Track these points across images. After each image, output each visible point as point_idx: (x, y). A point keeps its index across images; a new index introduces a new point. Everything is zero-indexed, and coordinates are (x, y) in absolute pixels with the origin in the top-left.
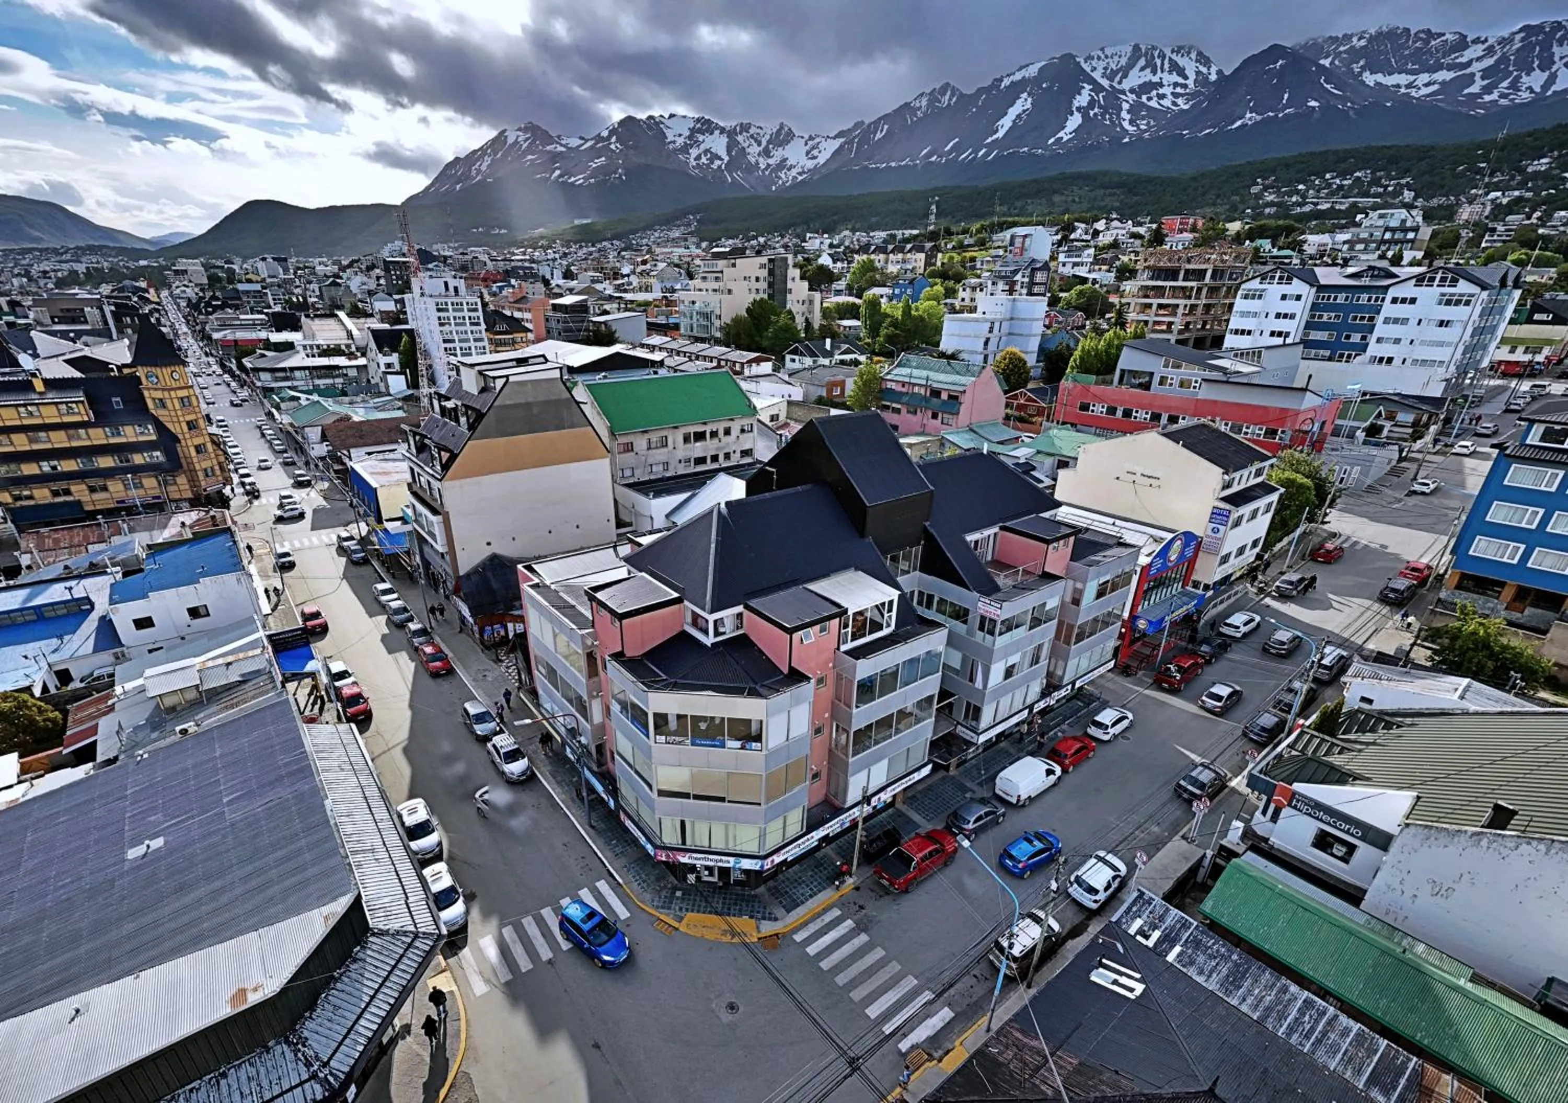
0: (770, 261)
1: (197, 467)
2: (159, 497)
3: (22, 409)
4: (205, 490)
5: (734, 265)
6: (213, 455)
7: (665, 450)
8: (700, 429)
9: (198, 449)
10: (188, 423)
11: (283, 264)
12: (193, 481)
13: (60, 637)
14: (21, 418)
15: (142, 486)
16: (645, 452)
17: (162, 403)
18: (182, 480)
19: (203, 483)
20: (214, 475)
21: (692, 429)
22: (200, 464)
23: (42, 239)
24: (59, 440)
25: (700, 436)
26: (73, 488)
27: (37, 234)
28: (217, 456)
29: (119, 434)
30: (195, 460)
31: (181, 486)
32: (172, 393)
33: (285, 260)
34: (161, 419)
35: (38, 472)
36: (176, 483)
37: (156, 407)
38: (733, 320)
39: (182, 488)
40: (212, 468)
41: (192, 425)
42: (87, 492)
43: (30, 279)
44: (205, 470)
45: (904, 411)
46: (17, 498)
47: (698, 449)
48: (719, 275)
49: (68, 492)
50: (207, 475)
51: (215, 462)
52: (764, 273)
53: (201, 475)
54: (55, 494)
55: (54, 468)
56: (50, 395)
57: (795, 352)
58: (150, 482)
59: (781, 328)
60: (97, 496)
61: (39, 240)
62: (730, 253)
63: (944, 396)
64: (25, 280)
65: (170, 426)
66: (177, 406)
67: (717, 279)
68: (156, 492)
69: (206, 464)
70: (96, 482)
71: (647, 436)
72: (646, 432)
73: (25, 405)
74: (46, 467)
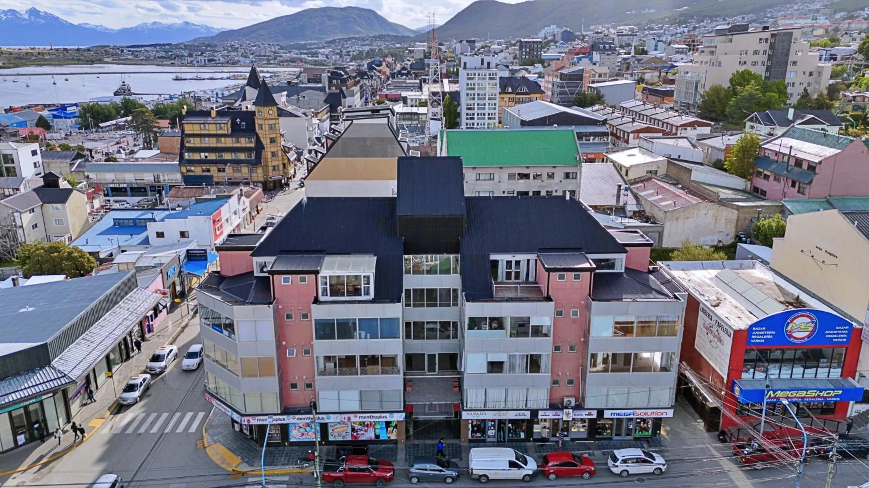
0: (773, 35)
1: (270, 164)
2: (247, 179)
3: (202, 126)
4: (271, 178)
5: (731, 41)
6: (280, 159)
7: (491, 182)
8: (526, 172)
9: (273, 154)
10: (271, 139)
11: (472, 44)
12: (266, 172)
13: (132, 235)
14: (201, 129)
15: (241, 172)
16: (473, 182)
17: (261, 126)
18: (260, 170)
19: (271, 174)
20: (278, 170)
21: (517, 171)
22: (272, 163)
23: (360, 32)
24: (212, 143)
25: (526, 176)
26: (212, 169)
27: (359, 29)
28: (283, 159)
29: (238, 142)
30: (269, 160)
31: (259, 174)
32: (266, 122)
33: (474, 42)
34: (260, 135)
35: (199, 158)
36: (256, 172)
37: (259, 129)
38: (710, 89)
39: (259, 175)
40: (278, 166)
41: (273, 140)
42: (216, 171)
43: (341, 56)
44: (274, 167)
45: (772, 178)
46: (189, 171)
47: (522, 185)
48: (714, 49)
49: (209, 171)
50: (274, 170)
51: (281, 162)
52: (766, 46)
53: (271, 169)
54: (203, 171)
55: (206, 157)
56: (218, 119)
57: (755, 120)
58: (245, 170)
59: (743, 98)
60: (221, 174)
61: (358, 32)
62: (730, 30)
63: (805, 166)
64: (338, 56)
65: (262, 139)
66: (267, 129)
67: (712, 53)
68: (246, 176)
69: (275, 163)
70: (221, 166)
71: (476, 171)
72: (474, 168)
73: (204, 124)
74: (203, 155)
